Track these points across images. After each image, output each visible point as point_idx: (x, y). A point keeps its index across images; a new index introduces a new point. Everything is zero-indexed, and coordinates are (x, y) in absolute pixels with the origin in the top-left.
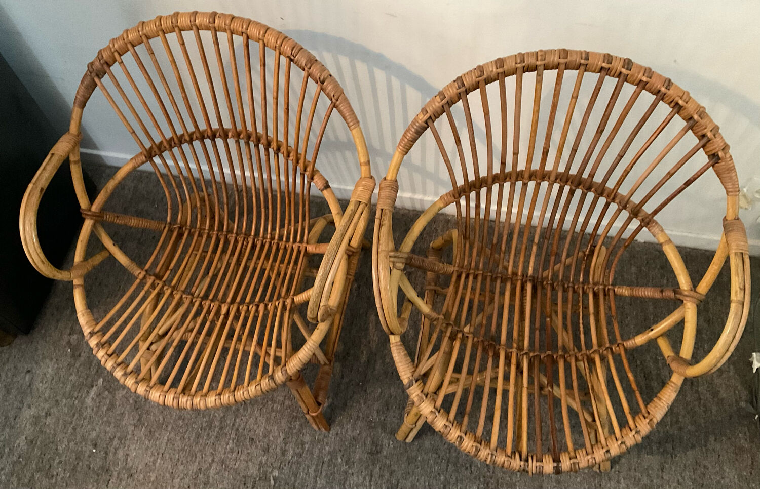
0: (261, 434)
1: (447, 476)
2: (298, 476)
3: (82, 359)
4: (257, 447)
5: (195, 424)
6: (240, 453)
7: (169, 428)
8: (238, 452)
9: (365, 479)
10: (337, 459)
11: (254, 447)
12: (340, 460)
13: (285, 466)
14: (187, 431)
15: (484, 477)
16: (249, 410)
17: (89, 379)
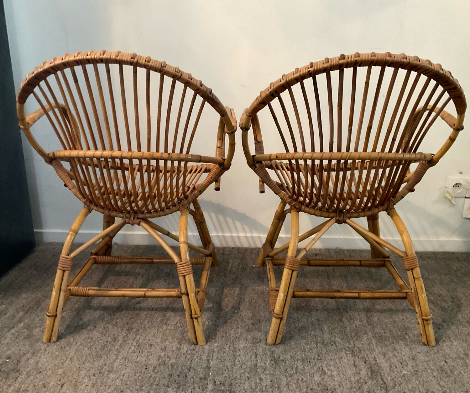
0: (159, 341)
1: (319, 350)
2: (193, 361)
3: (7, 315)
4: (156, 348)
5: (101, 340)
6: (141, 352)
7: (79, 344)
8: (139, 352)
9: (251, 357)
10: (225, 349)
11: (153, 348)
12: (227, 349)
13: (181, 356)
14: (94, 344)
15: (348, 347)
16: (148, 330)
17: (11, 324)
